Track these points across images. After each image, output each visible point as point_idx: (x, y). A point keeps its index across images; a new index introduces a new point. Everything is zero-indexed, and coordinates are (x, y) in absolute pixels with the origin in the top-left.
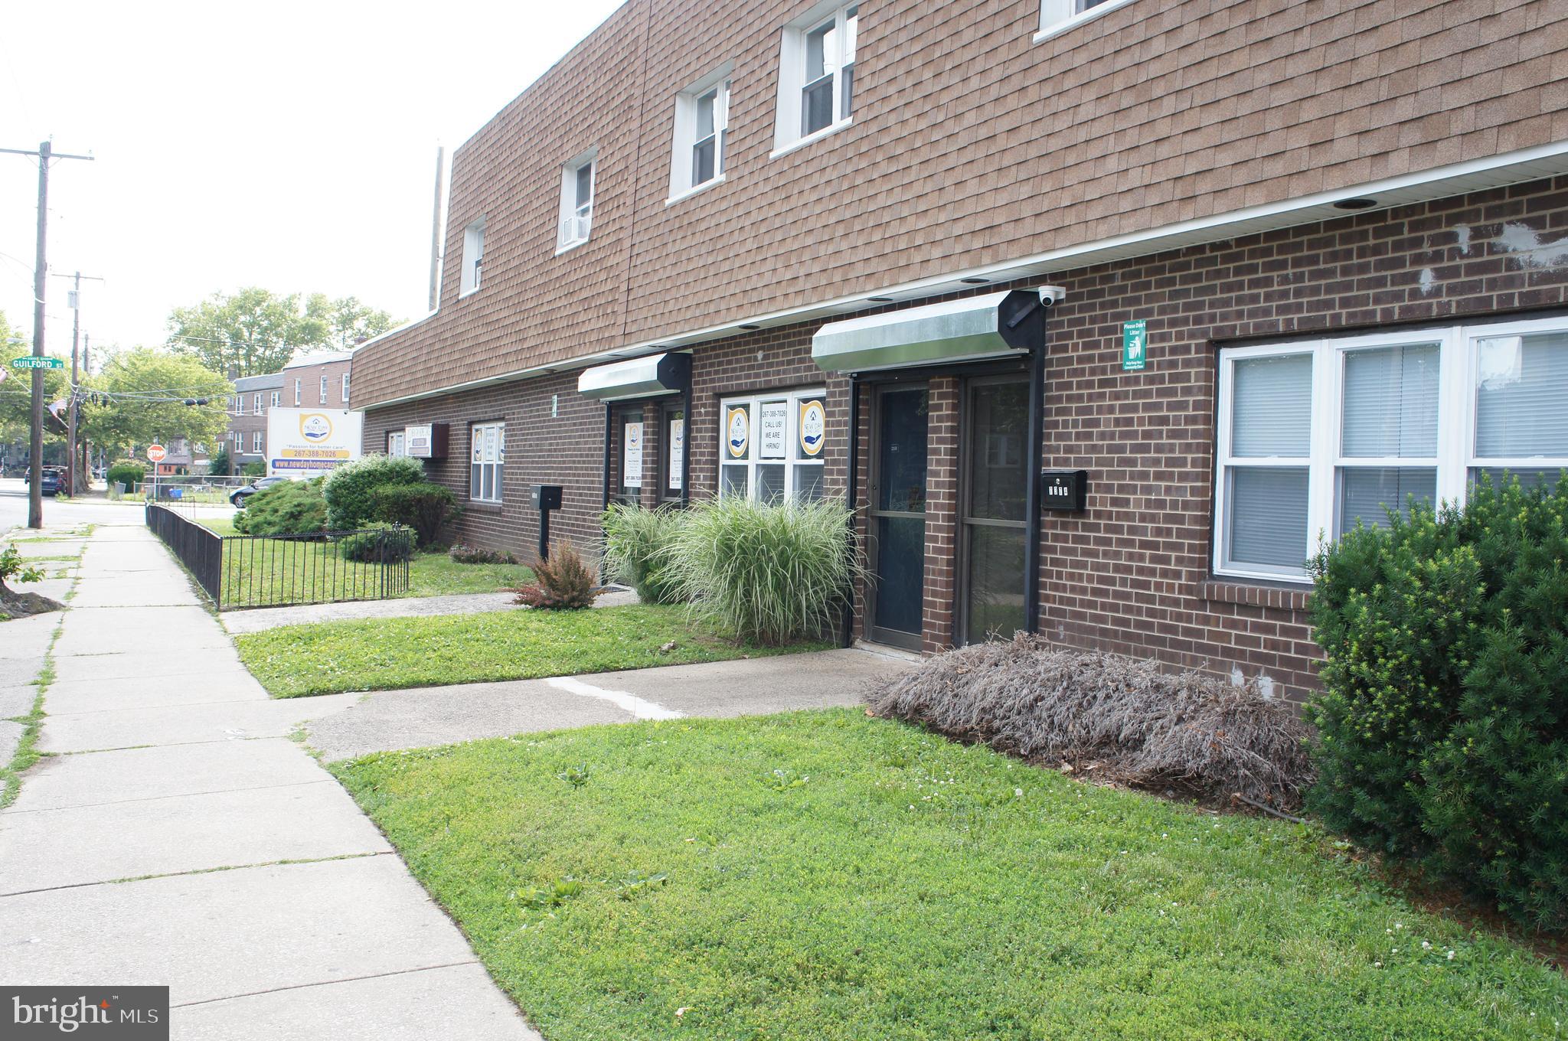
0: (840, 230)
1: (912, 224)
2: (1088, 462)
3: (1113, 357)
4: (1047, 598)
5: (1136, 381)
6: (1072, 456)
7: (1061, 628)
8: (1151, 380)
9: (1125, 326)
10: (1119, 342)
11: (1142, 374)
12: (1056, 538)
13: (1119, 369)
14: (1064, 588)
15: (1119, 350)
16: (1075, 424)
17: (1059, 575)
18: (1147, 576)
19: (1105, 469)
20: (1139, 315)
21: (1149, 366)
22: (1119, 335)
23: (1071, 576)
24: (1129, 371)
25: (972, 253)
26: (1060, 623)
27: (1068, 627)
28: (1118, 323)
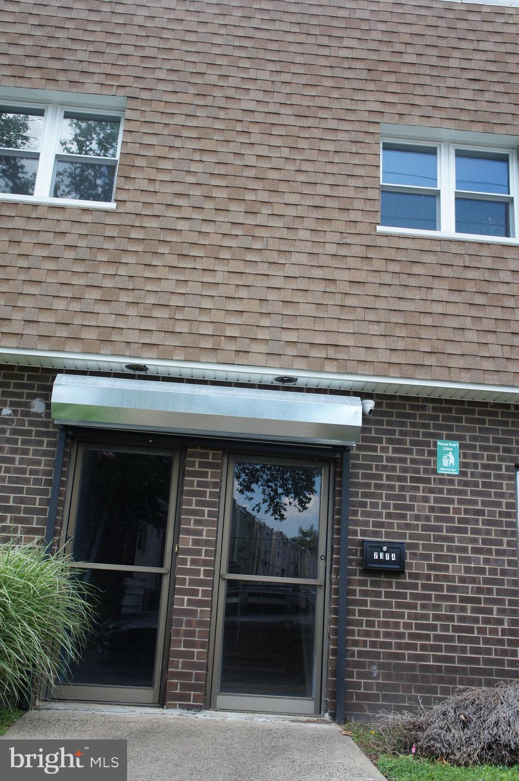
0: (96, 294)
1: (220, 316)
2: (403, 536)
3: (428, 462)
4: (356, 643)
5: (451, 482)
6: (383, 530)
7: (375, 667)
8: (466, 484)
9: (438, 443)
10: (434, 453)
11: (456, 478)
12: (365, 593)
13: (434, 471)
14: (377, 634)
15: (432, 459)
16: (386, 506)
17: (370, 624)
18: (469, 623)
19: (421, 542)
20: (450, 438)
21: (463, 474)
22: (432, 448)
23: (386, 624)
24: (443, 475)
25: (309, 359)
26: (373, 663)
27: (381, 666)
28: (432, 440)
